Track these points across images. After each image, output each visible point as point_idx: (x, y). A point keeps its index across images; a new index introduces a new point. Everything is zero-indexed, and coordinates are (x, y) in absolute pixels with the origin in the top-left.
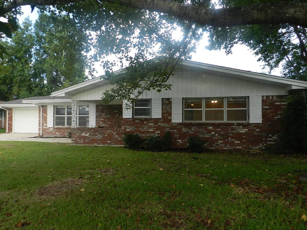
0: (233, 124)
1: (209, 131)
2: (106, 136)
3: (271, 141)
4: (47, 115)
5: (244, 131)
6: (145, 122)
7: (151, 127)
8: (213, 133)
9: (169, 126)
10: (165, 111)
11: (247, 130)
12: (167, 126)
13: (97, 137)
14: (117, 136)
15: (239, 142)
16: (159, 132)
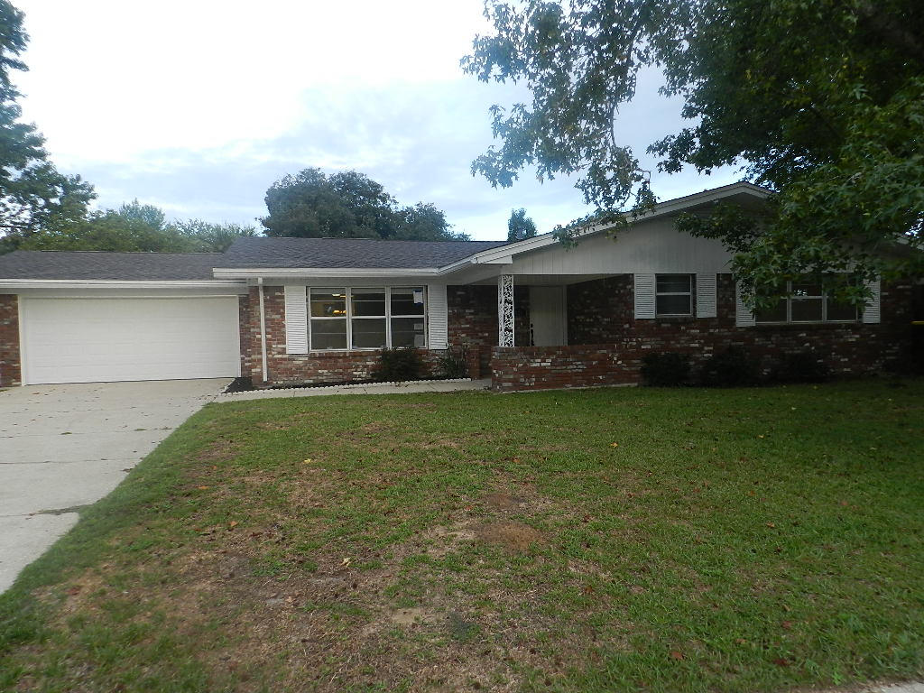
0: (839, 326)
1: (801, 342)
2: (594, 363)
3: (890, 355)
4: (283, 317)
5: (854, 338)
6: (683, 328)
7: (694, 338)
8: (807, 344)
9: (730, 333)
10: (722, 303)
11: (857, 336)
12: (726, 334)
13: (571, 367)
14: (620, 362)
15: (846, 360)
16: (711, 348)
